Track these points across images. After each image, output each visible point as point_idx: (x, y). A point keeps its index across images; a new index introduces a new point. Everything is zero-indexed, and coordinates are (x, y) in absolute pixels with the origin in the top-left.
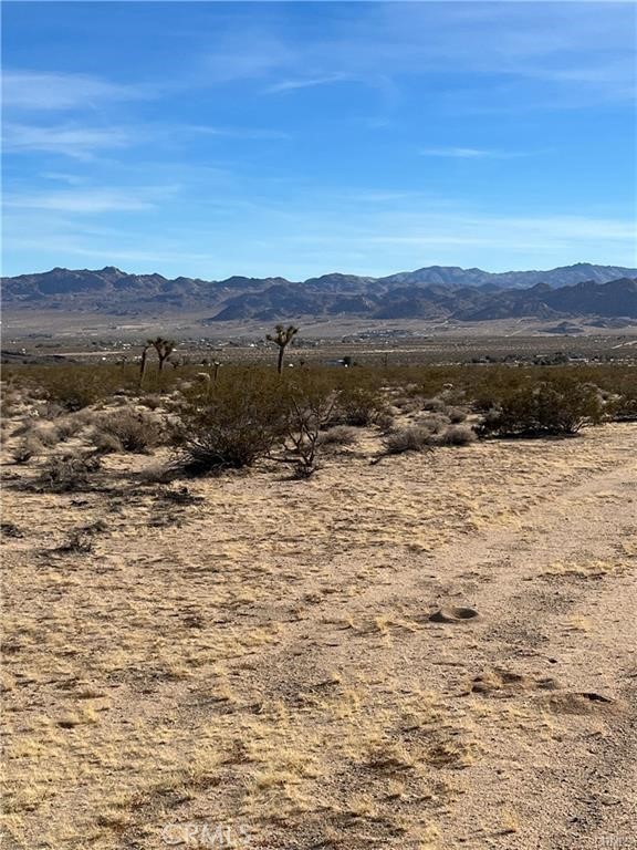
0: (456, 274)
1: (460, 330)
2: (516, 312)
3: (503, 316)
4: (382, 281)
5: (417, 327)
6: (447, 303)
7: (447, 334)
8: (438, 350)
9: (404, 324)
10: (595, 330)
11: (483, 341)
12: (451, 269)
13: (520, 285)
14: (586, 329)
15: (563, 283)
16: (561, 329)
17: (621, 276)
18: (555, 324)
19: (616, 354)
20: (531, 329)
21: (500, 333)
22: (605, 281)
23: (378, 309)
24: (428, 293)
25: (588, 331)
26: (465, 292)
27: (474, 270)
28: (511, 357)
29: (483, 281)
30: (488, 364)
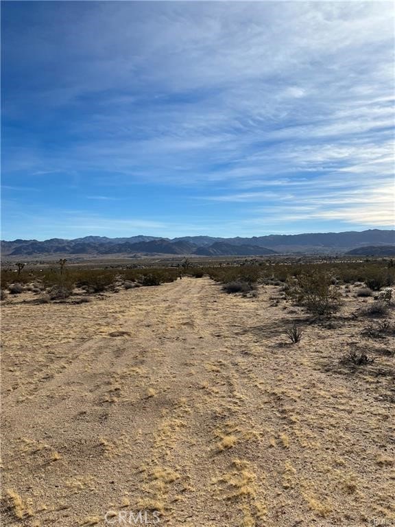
0: (99, 238)
1: (100, 257)
2: (119, 251)
3: (116, 253)
4: (72, 241)
5: (85, 256)
6: (95, 248)
7: (97, 258)
8: (93, 264)
9: (81, 256)
10: (146, 257)
11: (109, 261)
12: (96, 237)
13: (120, 242)
15: (134, 241)
16: (134, 257)
17: (153, 239)
18: (132, 255)
19: (153, 265)
20: (125, 257)
21: (114, 258)
22: (148, 241)
23: (71, 250)
24: (89, 245)
25: (143, 257)
26: (102, 245)
27: (105, 237)
28: (119, 266)
29: (108, 241)
30: (111, 269)
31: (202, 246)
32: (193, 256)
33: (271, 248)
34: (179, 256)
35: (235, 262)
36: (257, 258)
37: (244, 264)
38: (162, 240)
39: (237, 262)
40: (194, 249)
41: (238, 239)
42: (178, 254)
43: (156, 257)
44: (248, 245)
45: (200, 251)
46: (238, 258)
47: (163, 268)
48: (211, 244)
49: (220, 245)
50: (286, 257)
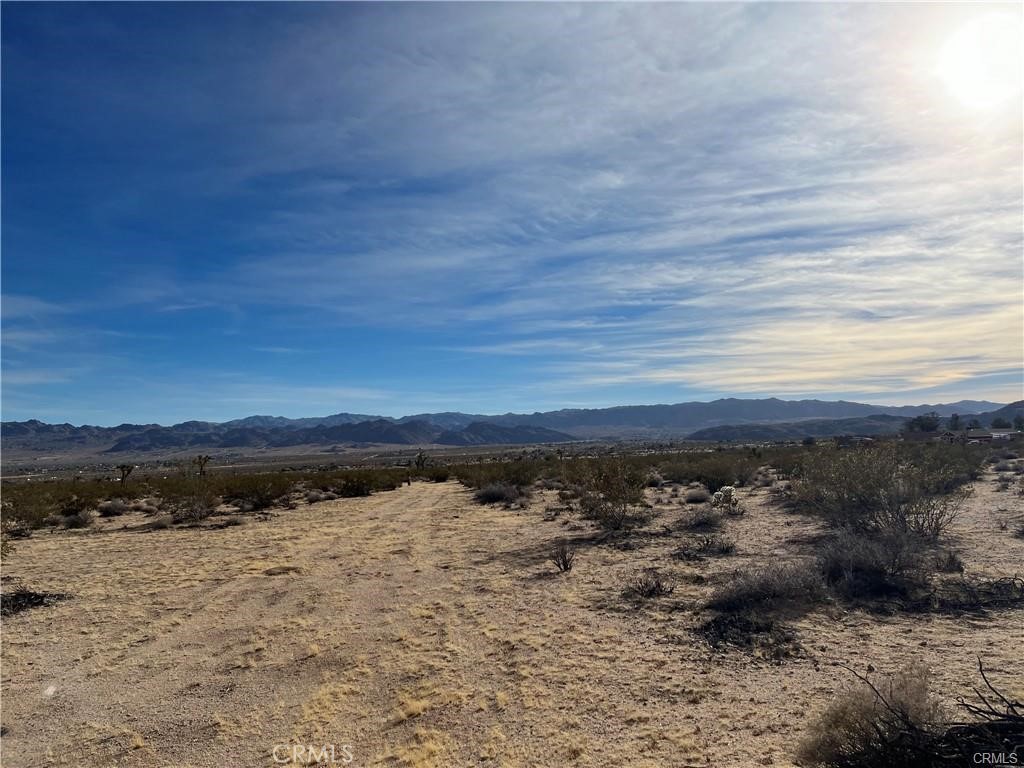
0: (270, 420)
1: (273, 453)
2: (306, 442)
3: (299, 444)
4: (224, 425)
5: (247, 452)
6: (265, 437)
7: (266, 455)
8: (260, 464)
9: (237, 450)
10: (353, 450)
11: (287, 458)
12: (266, 417)
13: (309, 426)
14: (347, 450)
15: (333, 424)
16: (333, 450)
17: (365, 420)
18: (329, 447)
19: (364, 463)
20: (315, 451)
21: (297, 453)
22: (357, 422)
23: (222, 441)
24: (253, 431)
25: (349, 451)
26: (275, 431)
27: (281, 418)
28: (305, 467)
29: (287, 424)
30: (292, 472)
31: (450, 429)
32: (435, 446)
33: (563, 431)
34: (411, 447)
35: (506, 455)
36: (544, 448)
37: (520, 458)
38: (382, 421)
39: (510, 455)
40: (437, 435)
41: (510, 416)
42: (408, 443)
43: (372, 449)
44: (529, 427)
45: (447, 438)
46: (511, 448)
47: (383, 468)
48: (465, 426)
49: (481, 428)
50: (589, 446)
